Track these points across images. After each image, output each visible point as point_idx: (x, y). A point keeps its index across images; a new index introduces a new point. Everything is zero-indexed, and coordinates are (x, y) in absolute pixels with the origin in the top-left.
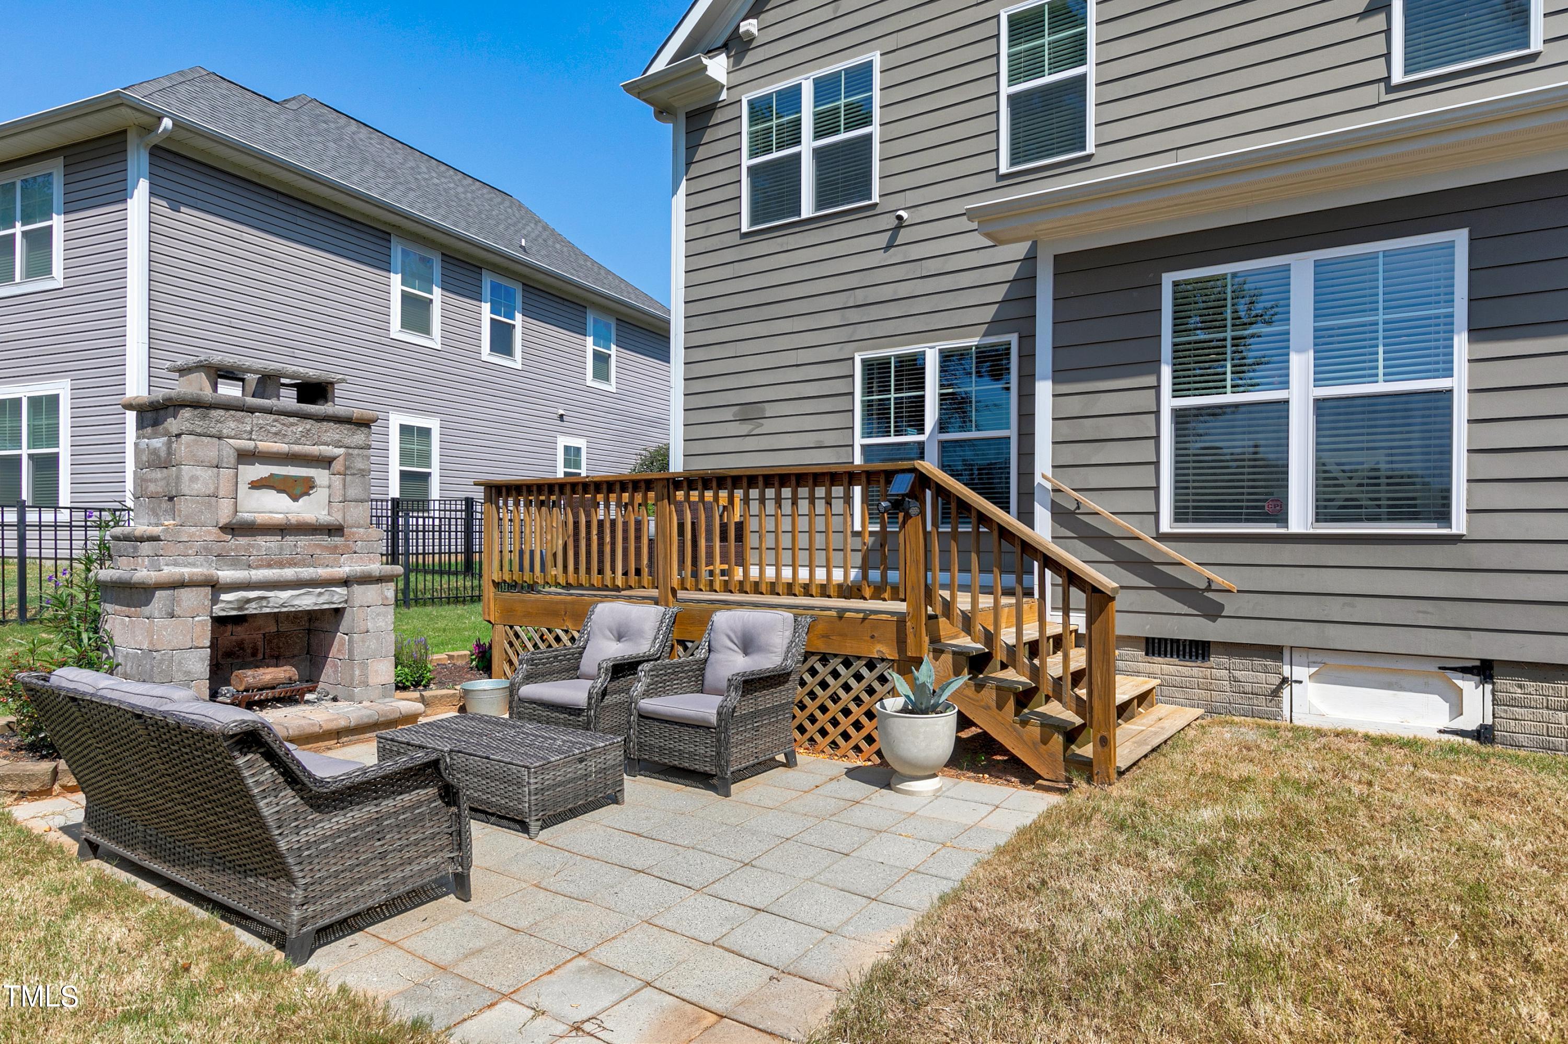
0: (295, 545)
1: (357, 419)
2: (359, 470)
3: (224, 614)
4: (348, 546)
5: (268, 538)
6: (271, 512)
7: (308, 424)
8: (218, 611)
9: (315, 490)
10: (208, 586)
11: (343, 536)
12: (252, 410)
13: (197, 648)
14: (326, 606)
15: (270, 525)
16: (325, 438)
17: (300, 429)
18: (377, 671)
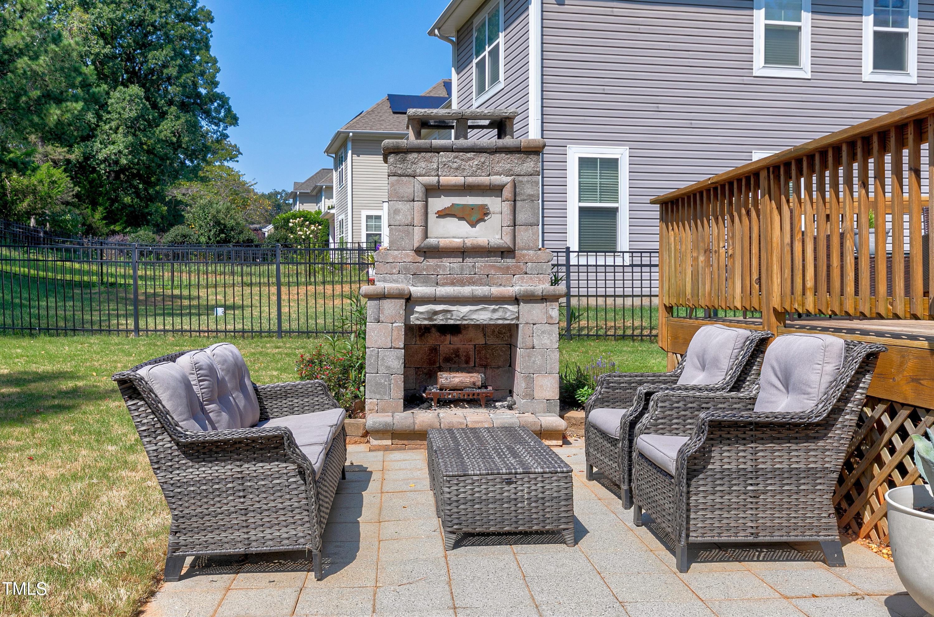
0: (473, 266)
1: (524, 148)
2: (529, 195)
3: (418, 322)
4: (519, 267)
5: (452, 260)
6: (454, 237)
7: (483, 158)
8: (414, 320)
9: (489, 216)
10: (403, 298)
11: (514, 258)
12: (437, 150)
13: (395, 348)
14: (500, 322)
15: (451, 248)
16: (497, 169)
17: (476, 163)
18: (541, 386)
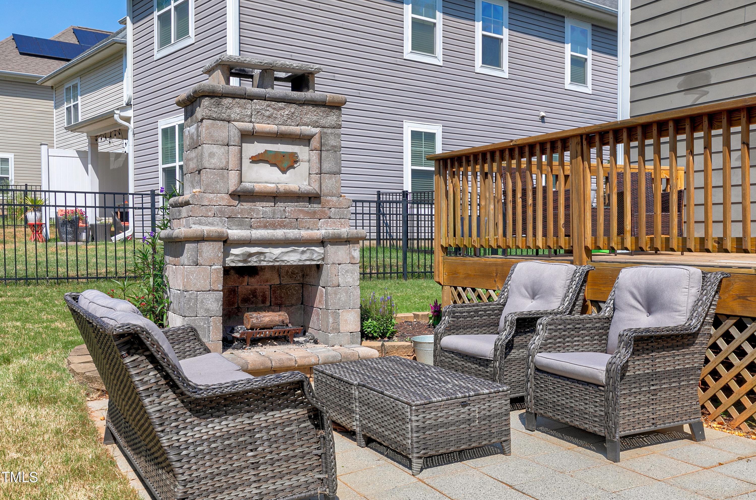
0: (284, 210)
1: (329, 102)
2: (332, 146)
3: (233, 265)
4: (324, 212)
5: (264, 204)
6: (266, 182)
7: (293, 108)
8: (229, 262)
9: (298, 164)
10: (221, 241)
11: (320, 203)
12: (251, 97)
13: (213, 290)
14: (308, 263)
15: (265, 193)
16: (305, 120)
17: (287, 113)
18: (346, 320)
